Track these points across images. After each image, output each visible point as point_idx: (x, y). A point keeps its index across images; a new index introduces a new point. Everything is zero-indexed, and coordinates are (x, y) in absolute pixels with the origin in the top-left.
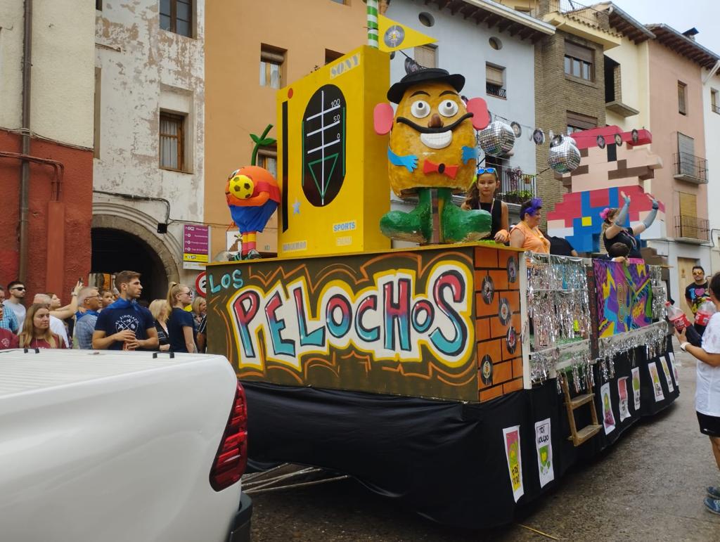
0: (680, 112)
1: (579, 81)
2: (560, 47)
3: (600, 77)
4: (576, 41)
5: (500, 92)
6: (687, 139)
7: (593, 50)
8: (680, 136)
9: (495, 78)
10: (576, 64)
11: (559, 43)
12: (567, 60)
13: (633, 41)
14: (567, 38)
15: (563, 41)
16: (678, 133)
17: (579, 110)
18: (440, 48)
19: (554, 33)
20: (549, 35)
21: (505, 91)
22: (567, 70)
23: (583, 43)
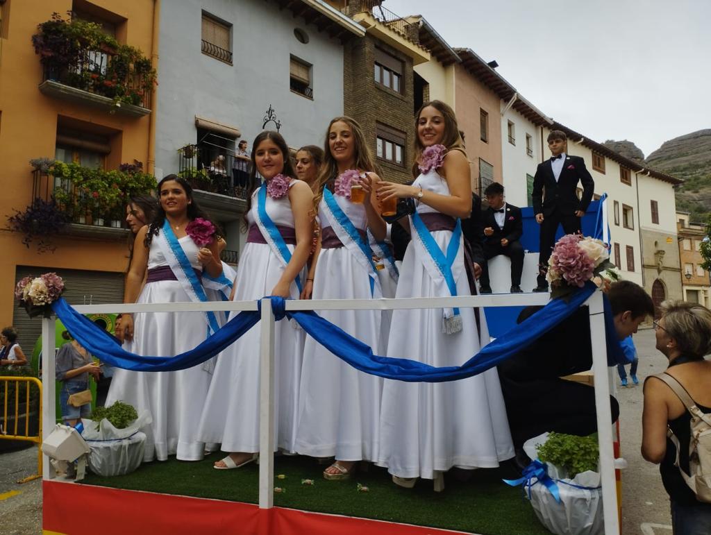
0: (482, 139)
1: (388, 91)
2: (370, 52)
3: (410, 92)
4: (386, 49)
5: (307, 91)
6: (487, 166)
7: (403, 63)
8: (482, 162)
9: (301, 75)
10: (386, 73)
11: (368, 48)
12: (377, 69)
13: (440, 63)
14: (377, 44)
15: (373, 45)
16: (480, 158)
17: (389, 122)
18: (234, 28)
19: (364, 35)
20: (358, 37)
21: (312, 90)
22: (377, 79)
23: (393, 53)
